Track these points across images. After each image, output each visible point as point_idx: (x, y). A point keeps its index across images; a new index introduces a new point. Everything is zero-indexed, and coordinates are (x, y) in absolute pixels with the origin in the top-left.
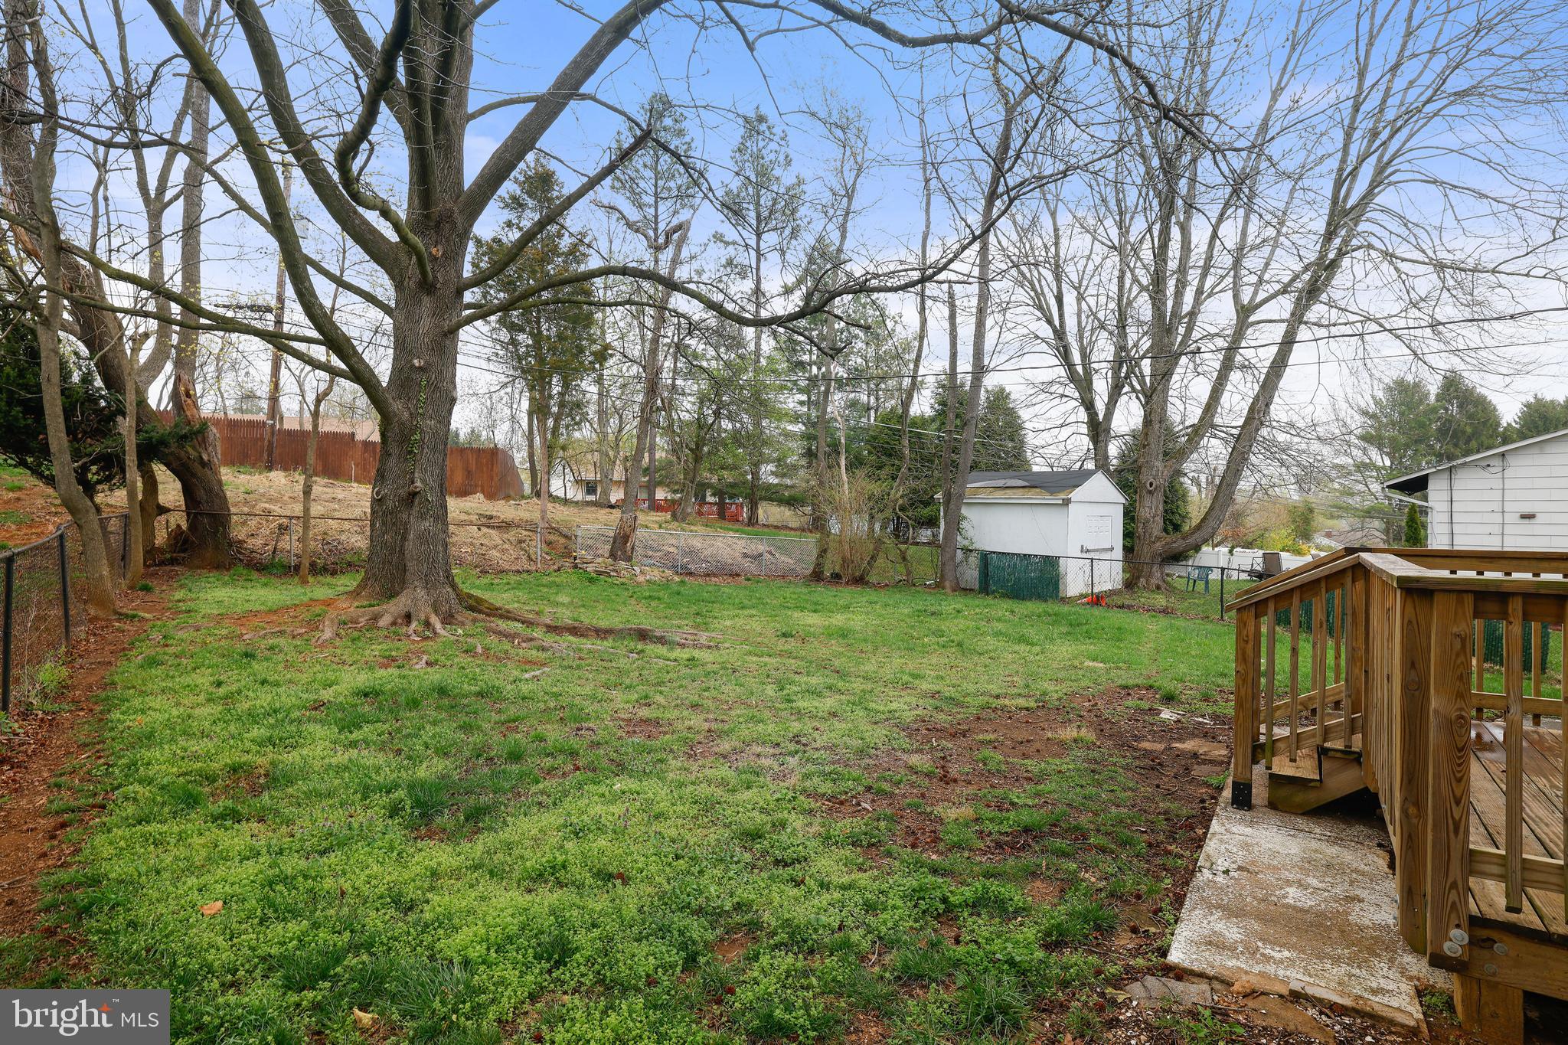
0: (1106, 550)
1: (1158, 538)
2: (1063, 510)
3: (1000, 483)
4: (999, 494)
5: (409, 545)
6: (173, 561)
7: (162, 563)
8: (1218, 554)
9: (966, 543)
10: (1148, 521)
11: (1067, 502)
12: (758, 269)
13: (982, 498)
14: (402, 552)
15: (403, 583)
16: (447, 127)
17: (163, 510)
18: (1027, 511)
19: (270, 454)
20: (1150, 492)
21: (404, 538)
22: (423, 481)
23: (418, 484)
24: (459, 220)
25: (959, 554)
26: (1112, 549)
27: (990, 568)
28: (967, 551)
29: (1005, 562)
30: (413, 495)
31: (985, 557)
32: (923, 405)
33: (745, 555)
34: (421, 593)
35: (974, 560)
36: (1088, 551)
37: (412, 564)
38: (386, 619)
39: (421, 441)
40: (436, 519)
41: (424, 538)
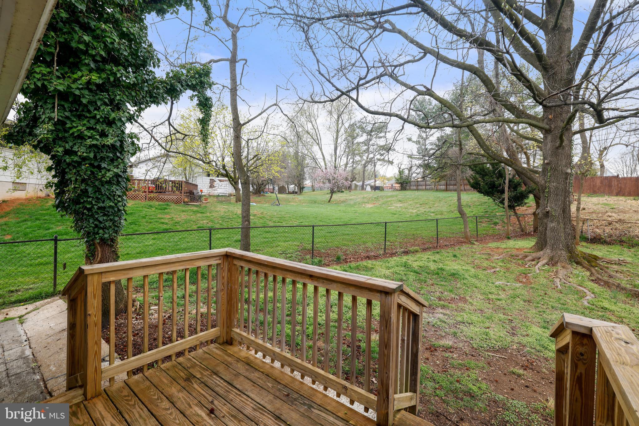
5: (547, 232)
14: (545, 234)
15: (545, 246)
21: (546, 229)
22: (550, 208)
23: (548, 208)
30: (548, 212)
34: (548, 251)
37: (548, 239)
38: (530, 258)
39: (549, 192)
40: (559, 223)
41: (553, 230)
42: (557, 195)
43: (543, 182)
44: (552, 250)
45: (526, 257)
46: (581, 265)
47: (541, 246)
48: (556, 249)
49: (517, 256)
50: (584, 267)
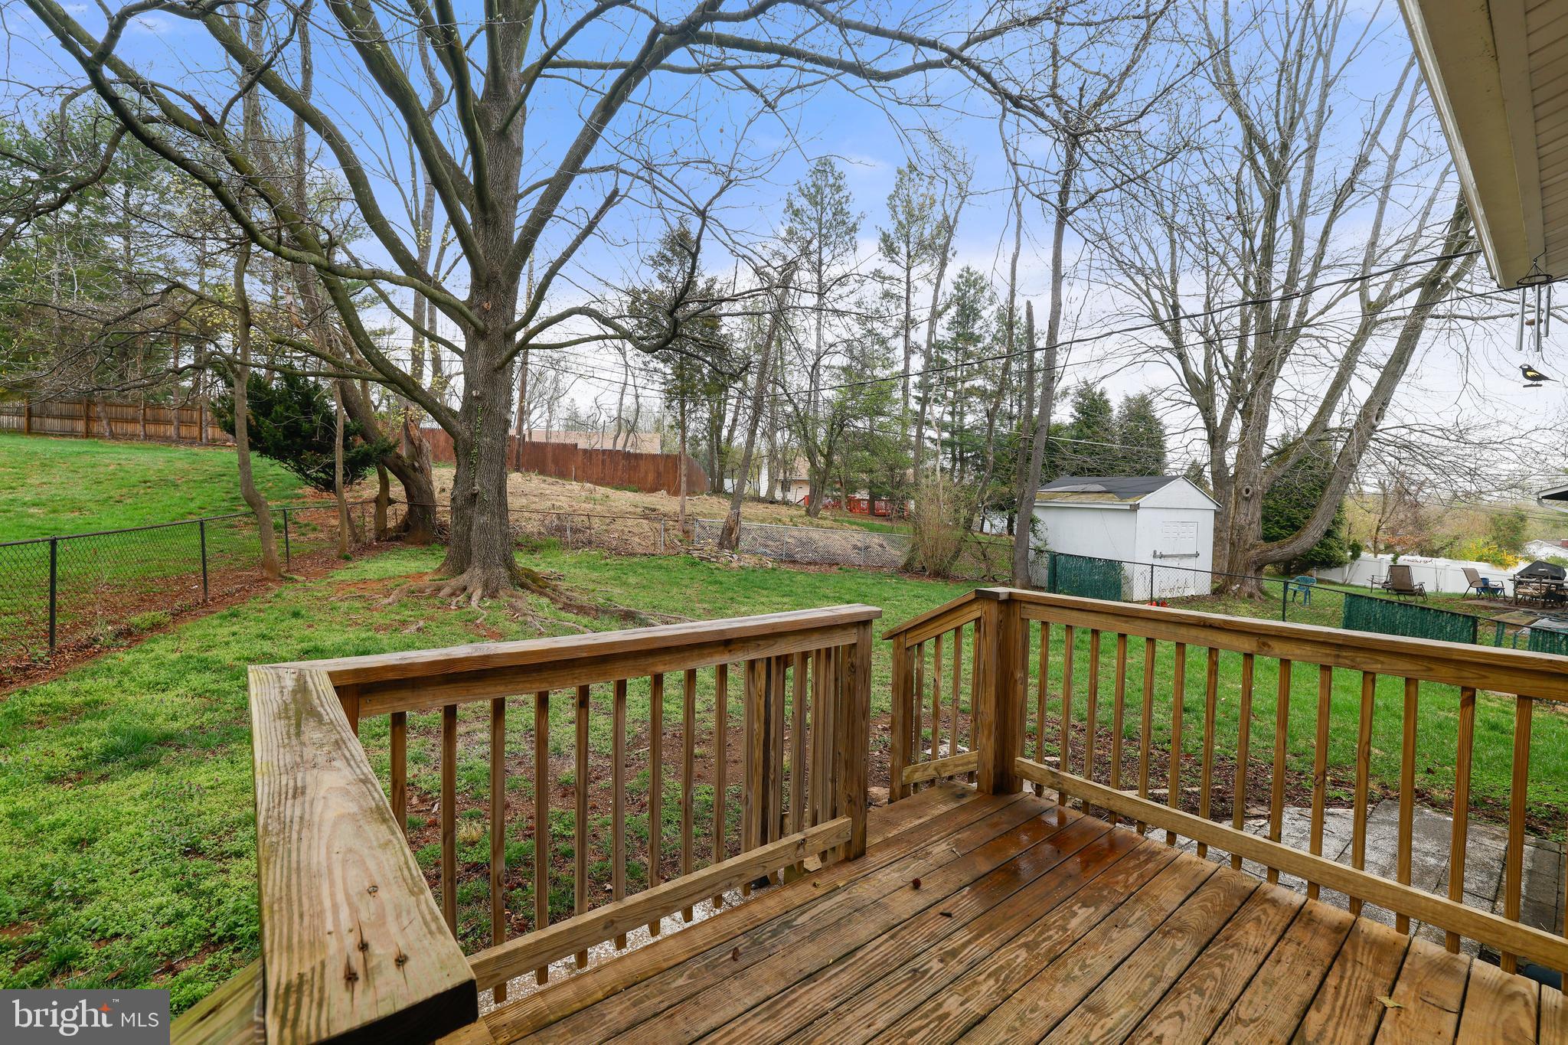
0: (1190, 556)
1: (1253, 546)
2: (1131, 515)
3: (1080, 488)
4: (1074, 498)
5: (473, 534)
6: (398, 538)
7: (390, 540)
8: (1380, 561)
9: (1040, 544)
10: (1243, 528)
11: (1135, 508)
12: (908, 298)
13: (1058, 501)
14: (468, 539)
15: (469, 563)
16: (493, 208)
17: (391, 502)
18: (1098, 513)
19: (518, 459)
20: (1246, 499)
21: (470, 529)
22: (481, 485)
23: (477, 487)
24: (503, 280)
25: (1032, 553)
26: (1197, 555)
27: (1058, 570)
28: (1039, 551)
29: (1073, 563)
30: (475, 495)
31: (1054, 557)
32: (1064, 414)
33: (855, 547)
34: (478, 571)
35: (1045, 560)
36: (1162, 556)
37: (474, 549)
38: (447, 591)
39: (479, 454)
40: (493, 514)
41: (483, 529)
42: (491, 461)
43: (468, 434)
44: (484, 567)
45: (439, 589)
46: (528, 588)
47: (459, 563)
48: (490, 567)
49: (421, 591)
50: (533, 592)
